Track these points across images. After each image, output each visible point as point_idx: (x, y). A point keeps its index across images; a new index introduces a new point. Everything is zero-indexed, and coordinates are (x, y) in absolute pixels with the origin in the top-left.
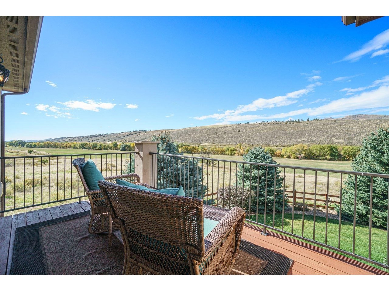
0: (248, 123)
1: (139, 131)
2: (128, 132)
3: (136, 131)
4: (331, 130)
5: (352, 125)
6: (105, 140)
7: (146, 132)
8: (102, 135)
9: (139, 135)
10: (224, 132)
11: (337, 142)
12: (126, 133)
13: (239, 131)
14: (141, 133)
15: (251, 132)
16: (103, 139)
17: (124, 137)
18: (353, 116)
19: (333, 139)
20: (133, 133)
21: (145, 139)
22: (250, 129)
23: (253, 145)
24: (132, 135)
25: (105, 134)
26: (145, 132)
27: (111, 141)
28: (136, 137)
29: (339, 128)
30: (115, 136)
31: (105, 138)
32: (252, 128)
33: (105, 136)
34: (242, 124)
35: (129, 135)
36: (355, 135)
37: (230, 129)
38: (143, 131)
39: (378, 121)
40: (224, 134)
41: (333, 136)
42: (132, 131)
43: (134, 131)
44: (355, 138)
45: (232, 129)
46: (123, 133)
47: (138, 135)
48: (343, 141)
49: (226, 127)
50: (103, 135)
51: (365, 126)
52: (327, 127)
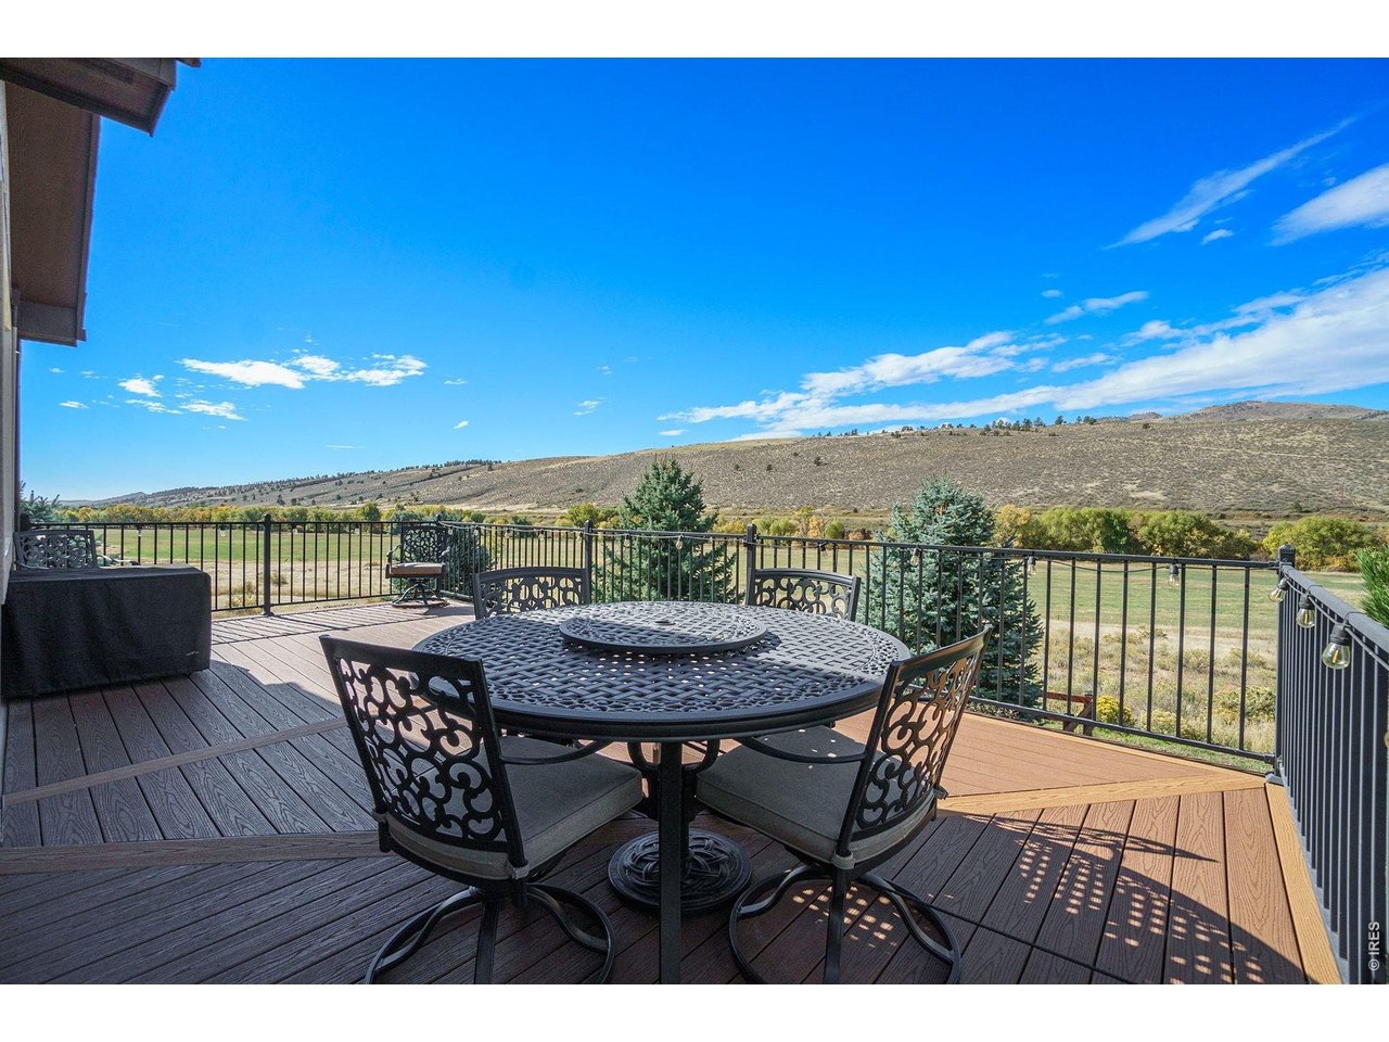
0: (854, 433)
1: (468, 463)
2: (427, 467)
3: (457, 463)
4: (1126, 459)
5: (1200, 438)
6: (339, 498)
7: (490, 465)
8: (330, 480)
9: (465, 478)
10: (765, 466)
11: (1138, 499)
12: (421, 469)
13: (818, 463)
14: (472, 471)
15: (858, 466)
16: (336, 493)
17: (411, 484)
18: (1228, 406)
19: (1129, 487)
20: (445, 470)
21: (488, 490)
22: (858, 454)
23: (856, 511)
24: (440, 476)
25: (343, 476)
26: (487, 466)
27: (361, 499)
28: (454, 486)
29: (1156, 450)
30: (378, 484)
31: (341, 491)
32: (863, 450)
33: (341, 483)
34: (835, 435)
35: (431, 477)
36: (1200, 475)
37: (787, 453)
38: (481, 462)
39: (1282, 427)
40: (765, 473)
41: (1131, 477)
42: (441, 462)
43: (448, 465)
44: (1201, 484)
45: (796, 454)
46: (409, 472)
47: (460, 478)
48: (1158, 495)
49: (774, 448)
50: (334, 479)
51: (1239, 444)
52: (1117, 447)
